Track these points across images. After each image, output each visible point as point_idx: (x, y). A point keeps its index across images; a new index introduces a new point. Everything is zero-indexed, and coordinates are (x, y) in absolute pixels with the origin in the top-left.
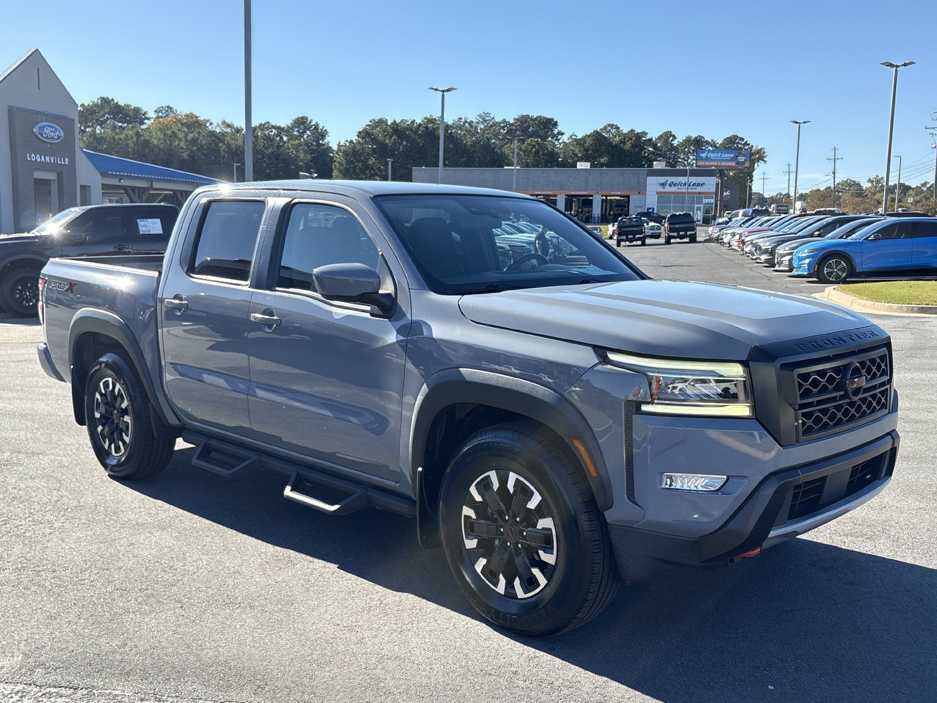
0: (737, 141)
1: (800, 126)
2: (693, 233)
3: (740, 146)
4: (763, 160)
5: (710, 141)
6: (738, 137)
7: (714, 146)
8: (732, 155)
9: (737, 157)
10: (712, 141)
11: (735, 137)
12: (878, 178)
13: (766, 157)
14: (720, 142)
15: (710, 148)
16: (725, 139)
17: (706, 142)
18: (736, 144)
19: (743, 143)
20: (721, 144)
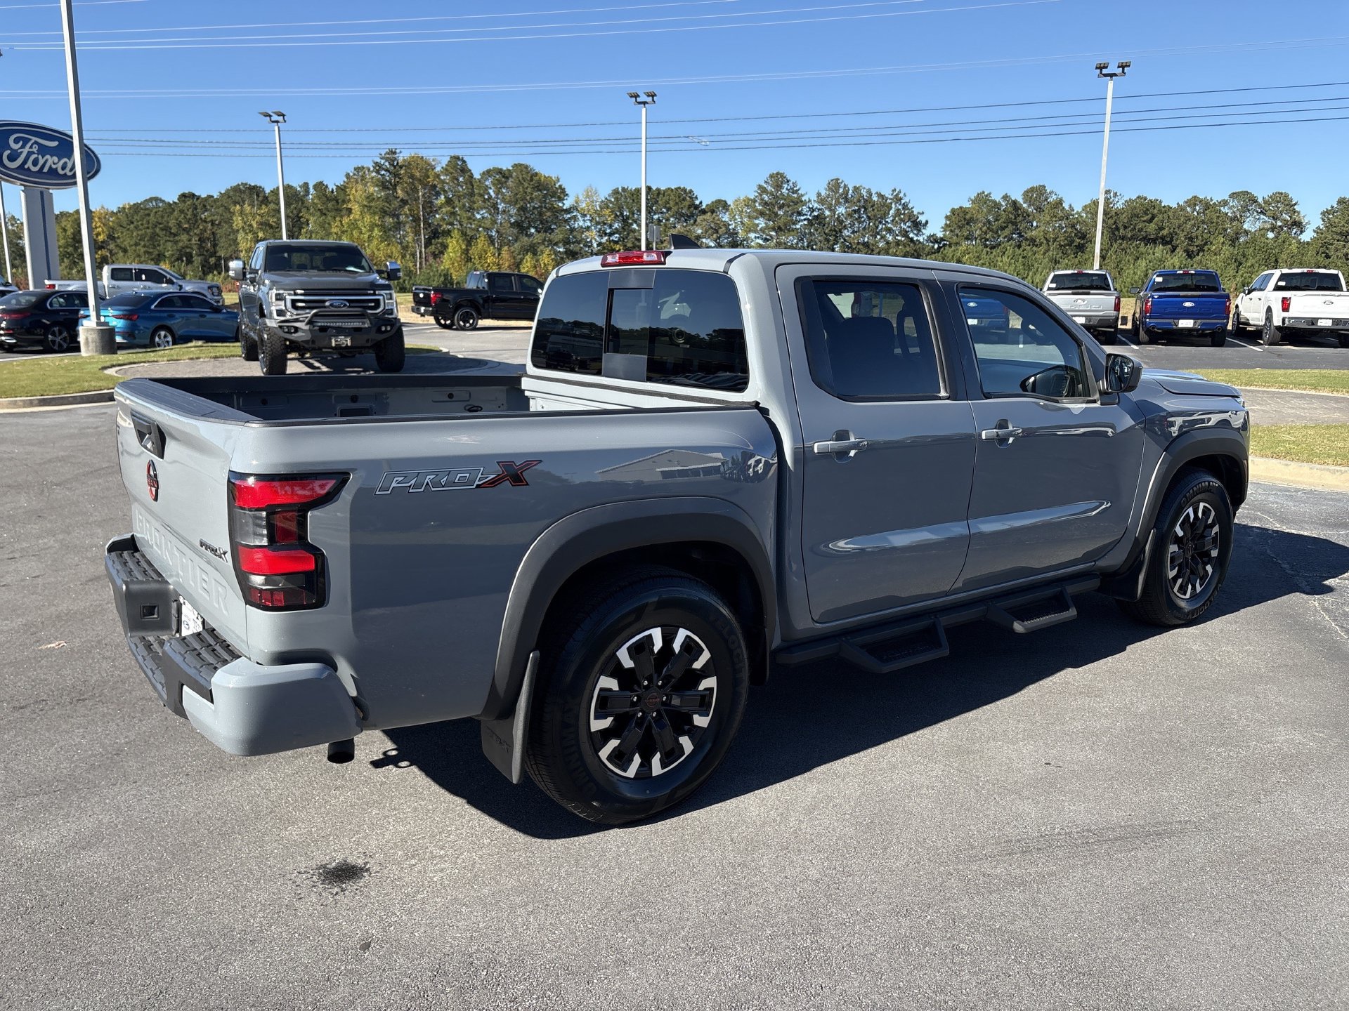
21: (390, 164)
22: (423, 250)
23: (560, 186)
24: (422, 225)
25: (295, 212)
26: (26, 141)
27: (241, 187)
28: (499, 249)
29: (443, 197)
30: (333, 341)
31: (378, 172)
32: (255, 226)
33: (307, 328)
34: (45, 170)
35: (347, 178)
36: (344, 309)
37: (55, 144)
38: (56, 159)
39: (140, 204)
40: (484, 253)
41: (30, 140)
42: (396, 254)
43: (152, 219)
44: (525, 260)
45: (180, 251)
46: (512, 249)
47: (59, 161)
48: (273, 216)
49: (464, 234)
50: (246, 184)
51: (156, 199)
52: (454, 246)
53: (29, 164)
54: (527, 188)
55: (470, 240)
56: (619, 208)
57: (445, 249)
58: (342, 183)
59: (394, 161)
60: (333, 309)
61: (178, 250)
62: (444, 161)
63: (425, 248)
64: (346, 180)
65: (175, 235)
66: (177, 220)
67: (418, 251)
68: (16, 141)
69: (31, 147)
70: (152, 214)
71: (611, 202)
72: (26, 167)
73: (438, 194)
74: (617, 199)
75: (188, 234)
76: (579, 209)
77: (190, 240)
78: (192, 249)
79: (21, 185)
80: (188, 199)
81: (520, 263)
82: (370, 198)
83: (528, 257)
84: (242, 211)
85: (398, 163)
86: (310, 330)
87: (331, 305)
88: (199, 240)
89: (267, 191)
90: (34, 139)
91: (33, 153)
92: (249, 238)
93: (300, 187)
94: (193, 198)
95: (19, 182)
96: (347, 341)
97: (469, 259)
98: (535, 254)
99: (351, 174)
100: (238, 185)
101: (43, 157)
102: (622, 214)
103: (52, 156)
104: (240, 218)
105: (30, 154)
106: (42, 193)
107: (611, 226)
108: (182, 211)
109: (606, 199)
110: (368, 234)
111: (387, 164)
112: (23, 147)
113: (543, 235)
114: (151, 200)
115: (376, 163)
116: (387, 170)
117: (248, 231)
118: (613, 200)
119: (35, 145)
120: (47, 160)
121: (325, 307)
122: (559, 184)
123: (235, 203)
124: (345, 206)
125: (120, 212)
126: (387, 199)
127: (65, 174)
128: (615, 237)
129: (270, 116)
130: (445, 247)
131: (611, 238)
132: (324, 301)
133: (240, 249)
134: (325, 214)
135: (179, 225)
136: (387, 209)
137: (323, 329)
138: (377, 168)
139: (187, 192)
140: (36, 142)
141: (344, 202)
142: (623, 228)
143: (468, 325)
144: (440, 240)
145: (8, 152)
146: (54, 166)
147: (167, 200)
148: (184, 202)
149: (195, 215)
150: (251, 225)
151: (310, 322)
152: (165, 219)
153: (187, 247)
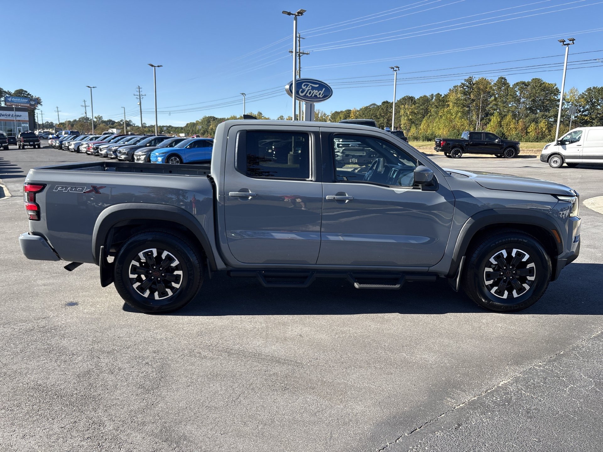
0: (23, 92)
1: (91, 89)
2: (38, 143)
3: (25, 95)
4: (40, 104)
5: (7, 91)
6: (23, 90)
7: (9, 94)
8: (27, 100)
9: (30, 101)
10: (8, 91)
11: (22, 90)
12: (100, 117)
13: (41, 102)
14: (13, 92)
15: (7, 95)
16: (15, 91)
17: (4, 91)
18: (23, 94)
19: (27, 94)
20: (14, 93)
21: (469, 83)
22: (479, 122)
23: (556, 88)
24: (480, 111)
25: (426, 107)
26: (307, 85)
27: (406, 97)
28: (518, 121)
29: (493, 97)
30: (350, 161)
31: (463, 87)
32: (408, 113)
33: (341, 155)
34: (313, 96)
35: (450, 91)
36: (356, 147)
37: (318, 86)
38: (317, 91)
39: (368, 107)
40: (509, 123)
41: (309, 85)
42: (466, 124)
43: (371, 112)
44: (530, 126)
45: (380, 125)
46: (525, 121)
47: (318, 92)
48: (417, 109)
49: (500, 114)
50: (408, 96)
51: (374, 104)
52: (494, 120)
53: (308, 94)
54: (537, 90)
55: (503, 117)
56: (590, 98)
57: (490, 121)
58: (447, 93)
59: (471, 82)
60: (352, 147)
61: (379, 125)
62: (495, 80)
63: (481, 121)
64: (449, 92)
65: (379, 118)
66: (380, 112)
67: (477, 123)
68: (304, 86)
69: (309, 88)
70: (372, 111)
71: (586, 95)
72: (307, 95)
73: (491, 96)
74: (589, 93)
75: (383, 118)
76: (566, 99)
77: (384, 120)
78: (384, 124)
79: (305, 102)
80: (385, 104)
81: (528, 127)
82: (458, 99)
83: (533, 124)
84: (404, 107)
85: (473, 83)
86: (342, 156)
87: (352, 146)
88: (387, 120)
89: (416, 98)
90: (310, 84)
91: (309, 90)
92: (406, 119)
93: (430, 96)
94: (387, 103)
95: (304, 101)
96: (356, 160)
97: (501, 126)
98: (537, 122)
99: (452, 89)
100: (405, 97)
101: (313, 91)
102: (591, 101)
103: (316, 90)
104: (403, 110)
105: (308, 90)
106: (311, 104)
107: (584, 107)
108: (382, 109)
109: (583, 93)
110: (455, 115)
111: (467, 83)
112: (306, 88)
113: (542, 113)
114: (372, 105)
115: (462, 84)
116: (467, 86)
117: (405, 116)
118: (587, 94)
119: (311, 87)
120: (314, 92)
121: (349, 147)
122: (556, 87)
123: (403, 104)
124: (447, 104)
125: (360, 110)
126: (465, 100)
127: (320, 97)
128: (586, 113)
129: (394, 68)
130: (490, 120)
131: (584, 114)
132: (349, 144)
133: (401, 123)
134: (438, 107)
135: (380, 115)
136: (465, 104)
137: (347, 155)
138: (463, 86)
139: (385, 101)
140: (311, 86)
141: (447, 102)
142: (591, 108)
143: (457, 156)
144: (488, 117)
145: (301, 90)
146: (316, 94)
147: (378, 105)
148: (384, 105)
149: (387, 110)
150: (407, 113)
151: (342, 153)
152: (376, 112)
153: (382, 123)
